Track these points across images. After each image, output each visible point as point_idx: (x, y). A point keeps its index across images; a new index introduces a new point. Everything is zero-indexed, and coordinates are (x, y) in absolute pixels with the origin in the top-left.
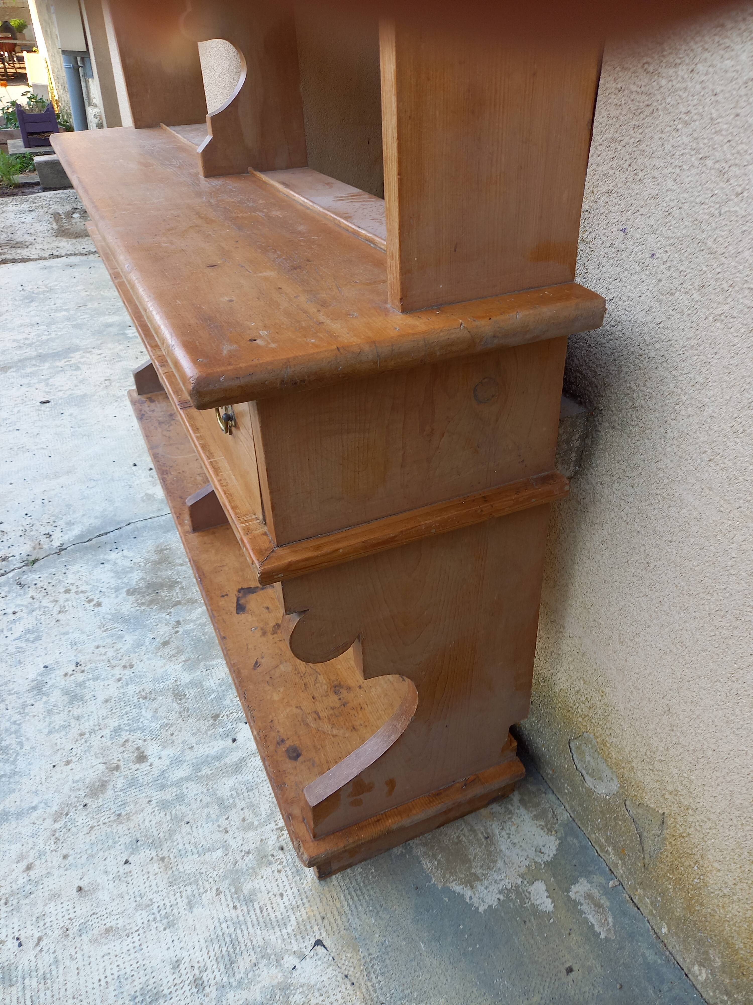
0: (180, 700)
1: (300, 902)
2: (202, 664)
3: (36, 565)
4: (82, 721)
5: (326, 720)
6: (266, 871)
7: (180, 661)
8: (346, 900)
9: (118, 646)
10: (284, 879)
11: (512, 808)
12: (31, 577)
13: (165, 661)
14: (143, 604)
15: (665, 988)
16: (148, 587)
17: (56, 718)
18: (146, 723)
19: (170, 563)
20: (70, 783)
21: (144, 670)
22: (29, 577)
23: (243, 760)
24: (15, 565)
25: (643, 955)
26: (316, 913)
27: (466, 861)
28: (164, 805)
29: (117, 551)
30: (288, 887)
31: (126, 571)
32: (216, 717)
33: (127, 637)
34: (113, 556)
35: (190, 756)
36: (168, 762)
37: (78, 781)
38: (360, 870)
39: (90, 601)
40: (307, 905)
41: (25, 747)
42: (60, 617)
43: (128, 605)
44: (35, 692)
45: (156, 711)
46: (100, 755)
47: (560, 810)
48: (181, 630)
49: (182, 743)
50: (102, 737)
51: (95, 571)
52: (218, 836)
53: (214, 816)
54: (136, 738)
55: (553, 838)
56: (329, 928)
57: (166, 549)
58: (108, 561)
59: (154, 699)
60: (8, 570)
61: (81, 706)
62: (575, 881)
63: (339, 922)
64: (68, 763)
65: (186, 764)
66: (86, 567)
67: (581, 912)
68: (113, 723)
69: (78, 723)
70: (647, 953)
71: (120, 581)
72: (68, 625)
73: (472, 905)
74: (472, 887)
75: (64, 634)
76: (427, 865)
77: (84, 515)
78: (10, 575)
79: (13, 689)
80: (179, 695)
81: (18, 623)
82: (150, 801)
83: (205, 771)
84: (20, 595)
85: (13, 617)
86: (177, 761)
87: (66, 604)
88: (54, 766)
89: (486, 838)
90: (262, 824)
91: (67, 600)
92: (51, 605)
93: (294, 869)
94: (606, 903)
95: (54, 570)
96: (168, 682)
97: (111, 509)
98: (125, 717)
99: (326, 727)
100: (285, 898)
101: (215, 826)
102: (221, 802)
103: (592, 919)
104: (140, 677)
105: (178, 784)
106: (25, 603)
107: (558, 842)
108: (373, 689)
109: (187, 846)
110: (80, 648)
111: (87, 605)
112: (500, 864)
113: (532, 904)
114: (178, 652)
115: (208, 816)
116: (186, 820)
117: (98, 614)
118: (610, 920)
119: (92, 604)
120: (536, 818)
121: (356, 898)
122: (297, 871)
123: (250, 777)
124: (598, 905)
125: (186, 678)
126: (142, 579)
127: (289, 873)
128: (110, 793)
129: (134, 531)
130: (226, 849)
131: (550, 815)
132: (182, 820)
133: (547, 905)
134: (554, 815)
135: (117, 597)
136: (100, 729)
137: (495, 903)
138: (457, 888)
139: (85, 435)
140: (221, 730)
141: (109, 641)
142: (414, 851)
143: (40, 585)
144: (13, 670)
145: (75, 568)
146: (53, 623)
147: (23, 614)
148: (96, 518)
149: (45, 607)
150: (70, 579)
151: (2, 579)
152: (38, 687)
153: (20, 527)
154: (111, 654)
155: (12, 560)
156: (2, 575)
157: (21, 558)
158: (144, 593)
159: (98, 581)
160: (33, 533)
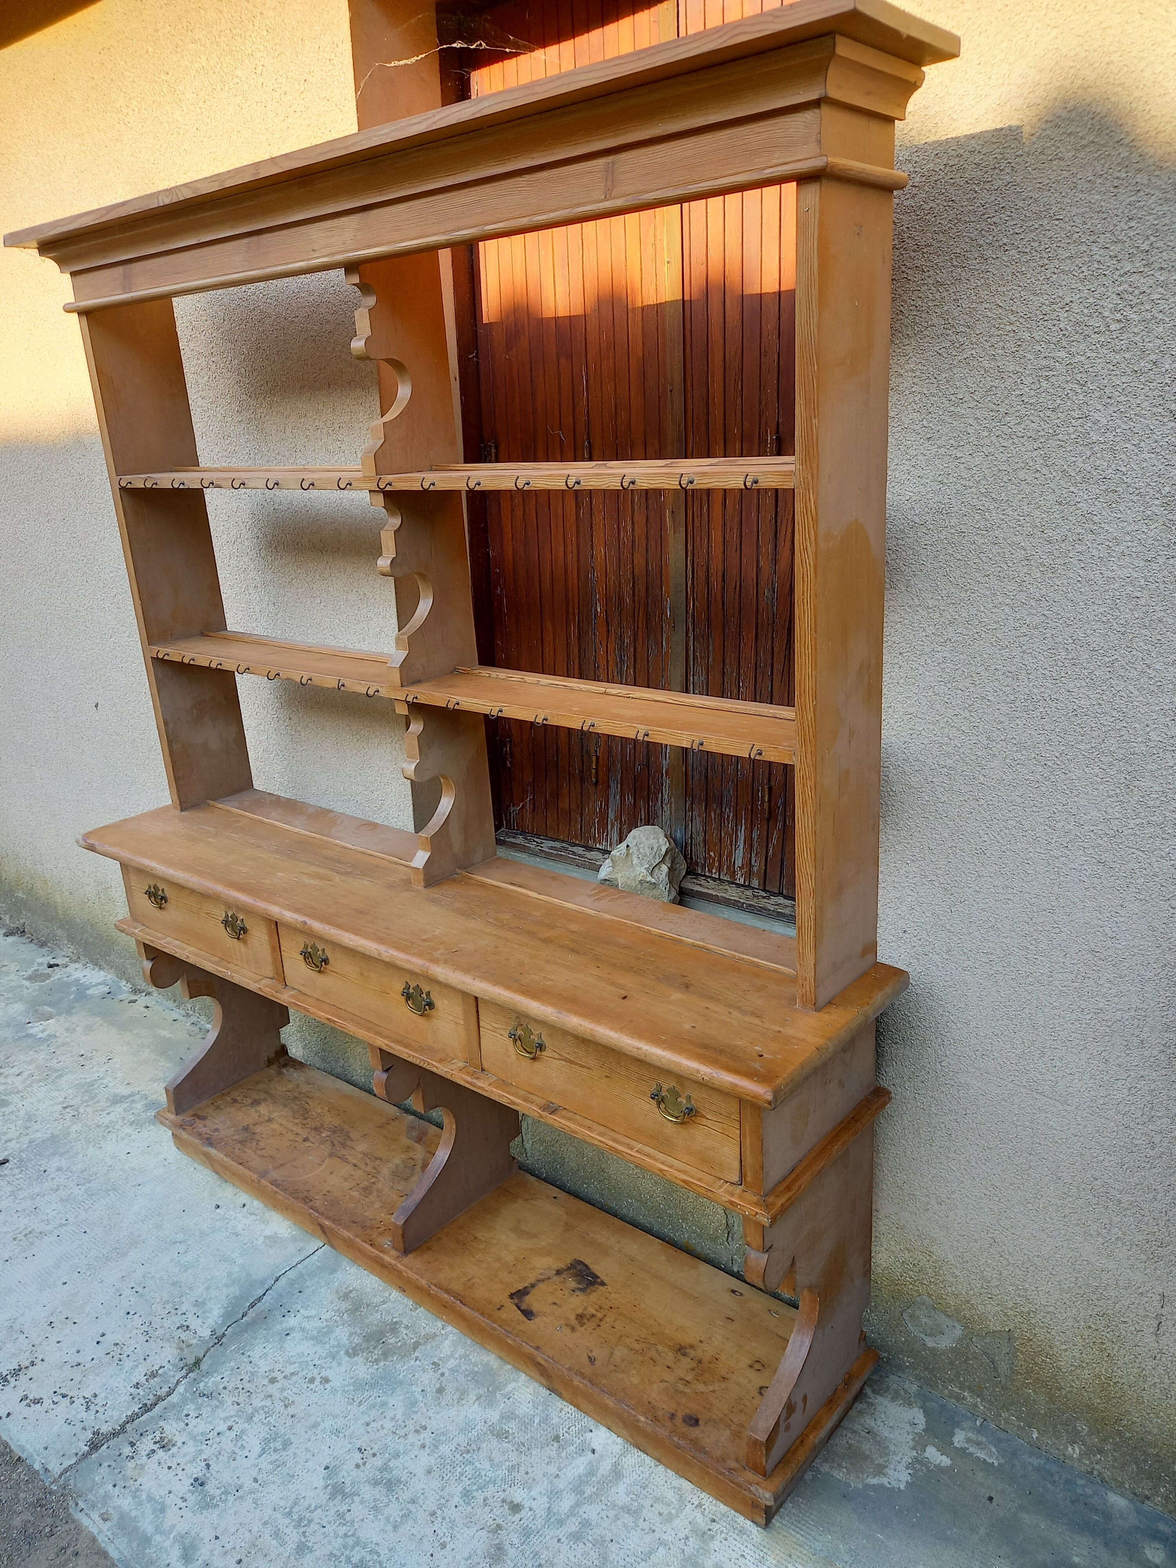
0: (506, 1438)
1: (762, 1554)
2: (498, 1394)
3: (204, 1366)
4: (421, 1502)
5: (695, 1381)
6: (715, 1544)
7: (472, 1401)
8: (798, 1533)
9: (389, 1414)
10: (735, 1542)
11: (870, 1401)
12: (210, 1383)
13: (455, 1408)
14: (377, 1360)
15: (1057, 1479)
16: (367, 1338)
17: (388, 1511)
18: (490, 1474)
19: (368, 1306)
20: (463, 1562)
21: (442, 1426)
22: (208, 1383)
23: (616, 1465)
24: (174, 1376)
25: (1029, 1463)
26: (781, 1555)
27: (866, 1458)
28: (576, 1537)
29: (292, 1314)
30: (743, 1548)
31: (325, 1333)
32: (557, 1438)
33: (391, 1401)
34: (292, 1321)
35: (562, 1484)
36: (545, 1499)
37: (470, 1557)
38: (791, 1505)
39: (312, 1381)
40: (769, 1553)
41: (382, 1553)
42: (291, 1410)
43: (362, 1368)
44: (340, 1498)
45: (491, 1460)
46: (470, 1524)
47: (907, 1386)
48: (445, 1370)
49: (544, 1476)
50: (456, 1507)
51: (286, 1346)
52: (648, 1538)
53: (631, 1524)
54: (493, 1492)
55: (916, 1409)
56: (800, 1560)
57: (351, 1291)
58: (292, 1329)
59: (479, 1449)
60: (172, 1386)
61: (405, 1488)
62: (953, 1434)
63: (805, 1552)
64: (443, 1546)
65: (564, 1493)
66: (270, 1346)
67: (971, 1454)
68: (456, 1489)
69: (418, 1506)
70: (1031, 1460)
71: (327, 1346)
72: (309, 1415)
73: (893, 1488)
74: (885, 1475)
75: (314, 1426)
76: (839, 1475)
77: (208, 1288)
78: (181, 1389)
79: (310, 1505)
80: (501, 1435)
81: (244, 1437)
82: (559, 1540)
83: (588, 1490)
84: (217, 1407)
85: (232, 1434)
86: (554, 1494)
87: (285, 1394)
88: (432, 1555)
89: (868, 1433)
90: (681, 1509)
91: (283, 1390)
92: (268, 1403)
93: (737, 1531)
94: (984, 1439)
95: (232, 1364)
96: (478, 1427)
97: (236, 1269)
98: (463, 1478)
99: (701, 1387)
100: (748, 1557)
101: (639, 1531)
102: (627, 1509)
103: (982, 1455)
104: (443, 1434)
105: (572, 1513)
106: (233, 1413)
107: (921, 1411)
108: (713, 1339)
109: (627, 1559)
110: (347, 1433)
111: (312, 1386)
112: (892, 1448)
113: (935, 1465)
114: (463, 1394)
115: (624, 1525)
116: (608, 1539)
117: (334, 1391)
118: (993, 1450)
119: (317, 1382)
120: (893, 1399)
121: (804, 1528)
122: (741, 1531)
123: (635, 1476)
124: (978, 1444)
125: (493, 1415)
126: (351, 1334)
127: (735, 1536)
128: (512, 1552)
129: (293, 1284)
130: (665, 1545)
131: (902, 1392)
132: (604, 1541)
133: (946, 1461)
134: (906, 1392)
135: (339, 1364)
136: (448, 1501)
137: (909, 1478)
138: (874, 1481)
139: (108, 1190)
140: (572, 1448)
141: (374, 1413)
142: (822, 1470)
143: (231, 1386)
144: (290, 1486)
145: (257, 1352)
146: (289, 1421)
147: (242, 1425)
148: (227, 1286)
149: (263, 1408)
150: (264, 1366)
151: (174, 1398)
152: (338, 1491)
153: (135, 1331)
154: (388, 1425)
155: (165, 1373)
156: (169, 1394)
157: (175, 1366)
158: (368, 1348)
159: (300, 1355)
160: (161, 1332)
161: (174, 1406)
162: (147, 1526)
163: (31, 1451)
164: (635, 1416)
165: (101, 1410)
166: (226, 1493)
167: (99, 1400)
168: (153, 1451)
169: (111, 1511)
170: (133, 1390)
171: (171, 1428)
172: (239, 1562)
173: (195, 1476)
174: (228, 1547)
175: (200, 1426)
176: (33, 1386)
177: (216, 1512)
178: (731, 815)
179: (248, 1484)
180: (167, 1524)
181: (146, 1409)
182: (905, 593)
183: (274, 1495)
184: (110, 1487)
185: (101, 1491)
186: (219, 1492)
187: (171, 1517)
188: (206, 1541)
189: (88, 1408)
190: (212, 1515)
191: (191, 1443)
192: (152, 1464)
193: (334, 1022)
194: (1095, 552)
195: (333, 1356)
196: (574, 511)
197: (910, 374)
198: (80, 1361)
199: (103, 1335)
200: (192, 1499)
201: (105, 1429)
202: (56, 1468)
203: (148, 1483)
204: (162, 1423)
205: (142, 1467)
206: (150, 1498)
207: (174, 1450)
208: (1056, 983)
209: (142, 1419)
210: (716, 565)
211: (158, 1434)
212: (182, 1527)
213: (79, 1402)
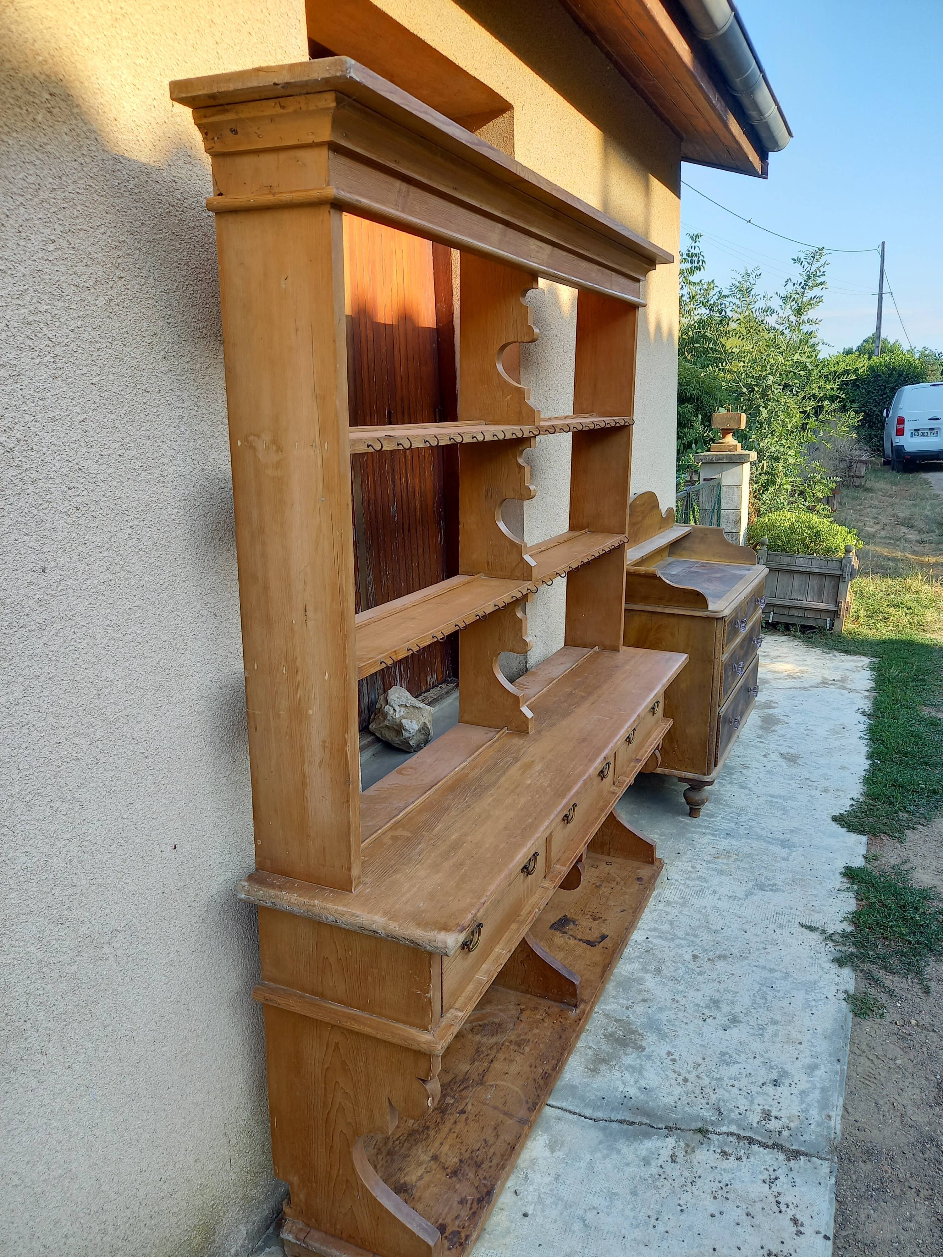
3: (699, 1125)
9: (673, 1017)
12: (709, 1114)
14: (639, 1035)
16: (626, 1045)
17: (730, 998)
18: (683, 970)
19: (597, 1055)
22: (710, 1116)
23: (650, 931)
24: (718, 1139)
28: (696, 936)
29: (627, 1094)
31: (632, 1069)
32: (648, 952)
33: (665, 1019)
34: (632, 1091)
35: (672, 945)
36: (684, 949)
37: (731, 965)
39: (674, 1060)
42: (700, 1061)
43: (650, 1040)
48: (629, 1003)
54: (693, 965)
57: (589, 1069)
58: (639, 1089)
60: (727, 1135)
65: (676, 944)
66: (660, 1094)
68: (700, 978)
71: (643, 1063)
75: (704, 1046)
78: (724, 1129)
80: (658, 971)
81: (733, 1076)
82: (701, 941)
83: (669, 936)
84: (724, 1101)
85: (735, 1083)
86: (679, 947)
87: (692, 1069)
88: (740, 976)
91: (689, 1072)
92: (703, 1075)
95: (687, 1109)
104: (672, 991)
105: (685, 939)
106: (722, 1090)
111: (677, 1058)
119: (673, 1057)
125: (648, 976)
126: (625, 1055)
128: (718, 953)
129: (598, 1107)
135: (653, 1051)
140: (649, 946)
141: (677, 1023)
143: (704, 1101)
144: (746, 1041)
145: (669, 1100)
146: (707, 1059)
147: (727, 1081)
148: (619, 1152)
149: (708, 1076)
150: (677, 1091)
151: (733, 1129)
152: (734, 1020)
153: (696, 1193)
154: (681, 1015)
155: (718, 1147)
156: (732, 1134)
157: (709, 1144)
158: (633, 1042)
159: (658, 1074)
160: (686, 1174)
161: (739, 1126)
162: (816, 1095)
163: (828, 1192)
165: (771, 1169)
166: (772, 1067)
167: (766, 1176)
168: (776, 1118)
169: (824, 1117)
170: (744, 1159)
171: (754, 1118)
172: (800, 1043)
173: (774, 1087)
174: (797, 1052)
175: (743, 1104)
176: (786, 1236)
177: (785, 1066)
179: (758, 1061)
180: (808, 1085)
181: (751, 1141)
183: (756, 1046)
184: (812, 1127)
185: (818, 1129)
186: (773, 1071)
187: (803, 1086)
188: (802, 1063)
189: (776, 1178)
190: (788, 1067)
191: (756, 1102)
192: (783, 1114)
195: (649, 1057)
198: (744, 1216)
199: (713, 1216)
200: (787, 1082)
201: (782, 1157)
202: (825, 1167)
203: (795, 1110)
204: (755, 1125)
205: (788, 1118)
206: (802, 1102)
207: (766, 1107)
209: (760, 1139)
211: (763, 1123)
212: (805, 1077)
213: (775, 1189)
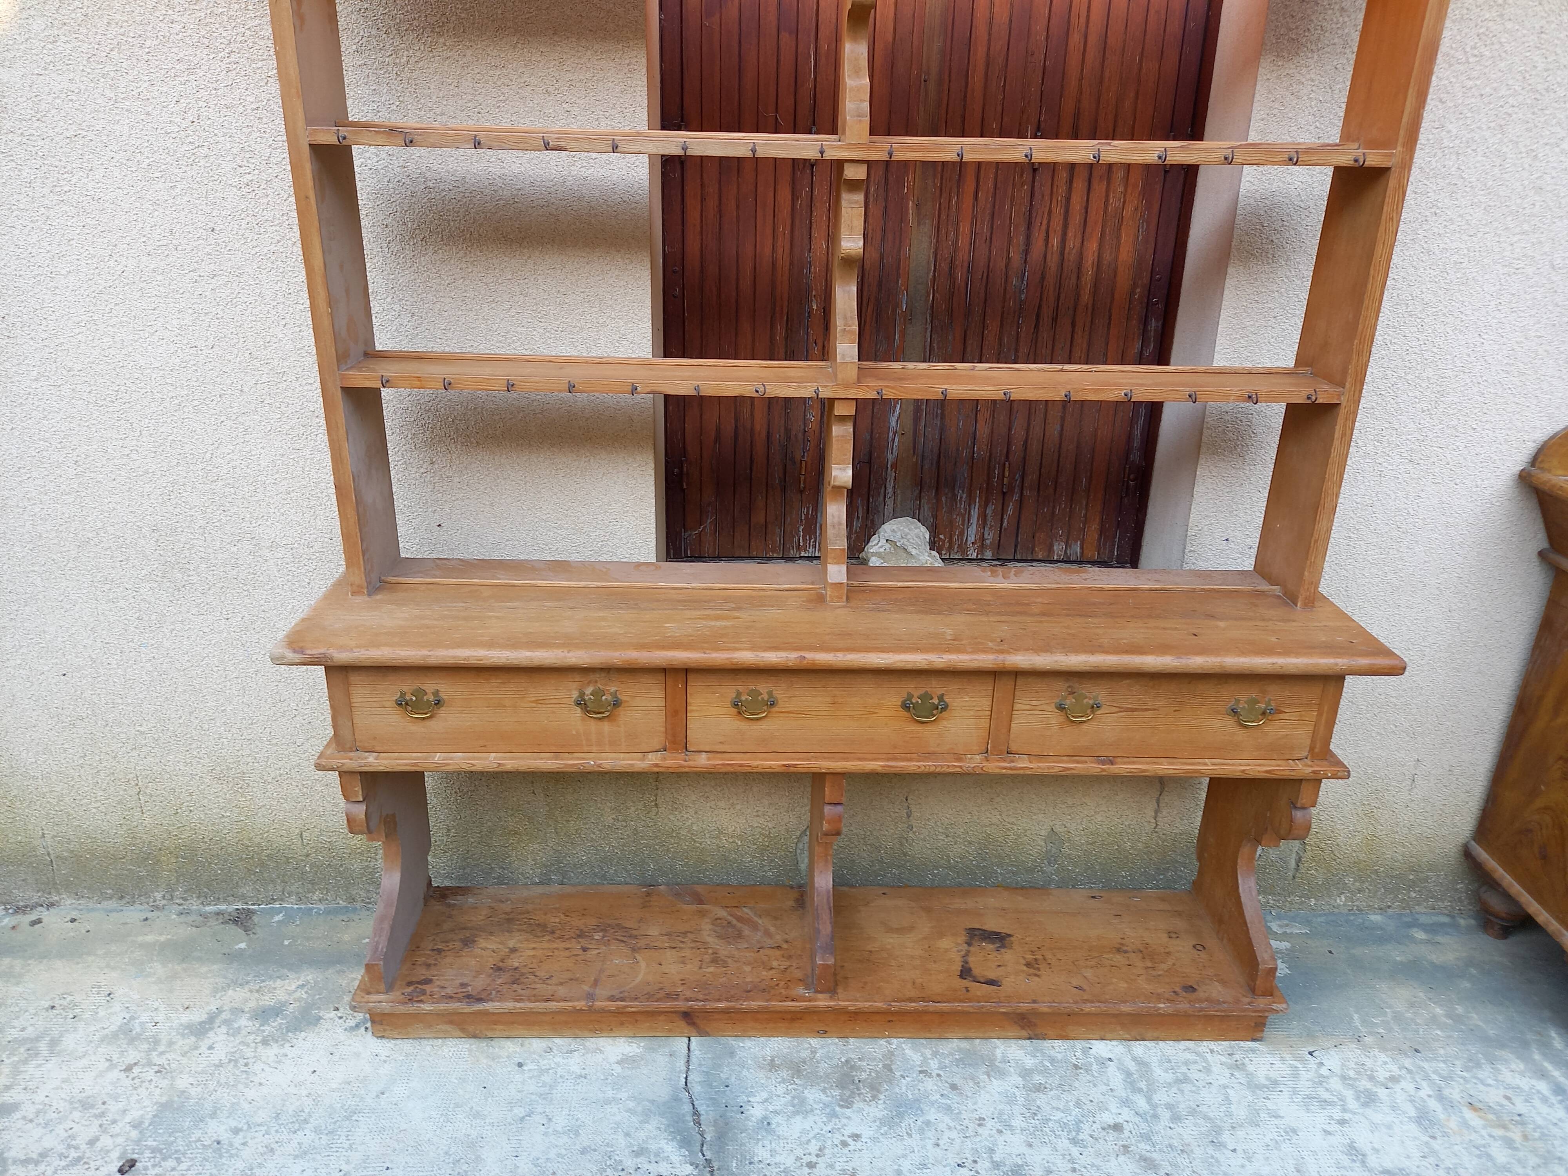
0: (1045, 1088)
1: (1278, 1056)
2: (998, 1064)
4: (1055, 1168)
5: (1156, 965)
6: (1250, 1068)
7: (987, 1080)
8: (1280, 1032)
9: (942, 1126)
10: (1258, 1059)
14: (874, 1097)
16: (842, 1087)
19: (804, 1062)
21: (991, 1109)
26: (1287, 1049)
28: (1177, 1118)
29: (747, 1107)
30: (1265, 1059)
31: (799, 1102)
32: (1077, 1067)
34: (756, 1112)
35: (1121, 1093)
39: (845, 1144)
40: (1280, 1052)
43: (871, 1110)
45: (1057, 1109)
46: (1106, 1159)
48: (936, 1072)
49: (1104, 1095)
50: (1081, 1154)
51: (781, 1133)
52: (1213, 1090)
54: (1090, 1128)
56: (1299, 1046)
57: (773, 1060)
58: (766, 1118)
59: (1039, 1107)
62: (1270, 928)
63: (1296, 1039)
66: (767, 1142)
68: (1064, 1143)
70: (1320, 920)
71: (818, 1112)
73: (1286, 975)
77: (627, 1135)
80: (1038, 1089)
82: (1170, 1128)
83: (1142, 1085)
90: (1206, 1060)
91: (831, 1166)
94: (1286, 922)
96: (1017, 1094)
97: (631, 1104)
98: (1057, 1133)
99: (1164, 966)
100: (1275, 1062)
101: (1203, 1089)
102: (1179, 1081)
103: (1296, 931)
104: (1000, 1114)
105: (1154, 1105)
108: (1127, 933)
110: (932, 1161)
111: (851, 1148)
113: (1287, 950)
114: (973, 1079)
115: (1191, 1092)
116: (1195, 1106)
117: (875, 1140)
118: (1298, 924)
119: (851, 1142)
121: (1279, 1027)
122: (1251, 1050)
125: (1015, 1080)
127: (1253, 1055)
128: (1155, 1155)
129: (710, 1086)
130: (1228, 1087)
132: (1195, 1109)
135: (849, 1118)
136: (1070, 1154)
141: (930, 1133)
158: (853, 1093)
164: (1154, 1007)
178: (964, 496)
182: (1285, 266)
193: (795, 766)
194: (1436, 230)
195: (832, 1116)
196: (789, 203)
197: (1310, 83)
208: (1369, 559)
210: (963, 255)
